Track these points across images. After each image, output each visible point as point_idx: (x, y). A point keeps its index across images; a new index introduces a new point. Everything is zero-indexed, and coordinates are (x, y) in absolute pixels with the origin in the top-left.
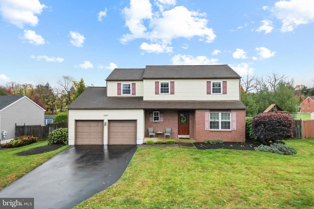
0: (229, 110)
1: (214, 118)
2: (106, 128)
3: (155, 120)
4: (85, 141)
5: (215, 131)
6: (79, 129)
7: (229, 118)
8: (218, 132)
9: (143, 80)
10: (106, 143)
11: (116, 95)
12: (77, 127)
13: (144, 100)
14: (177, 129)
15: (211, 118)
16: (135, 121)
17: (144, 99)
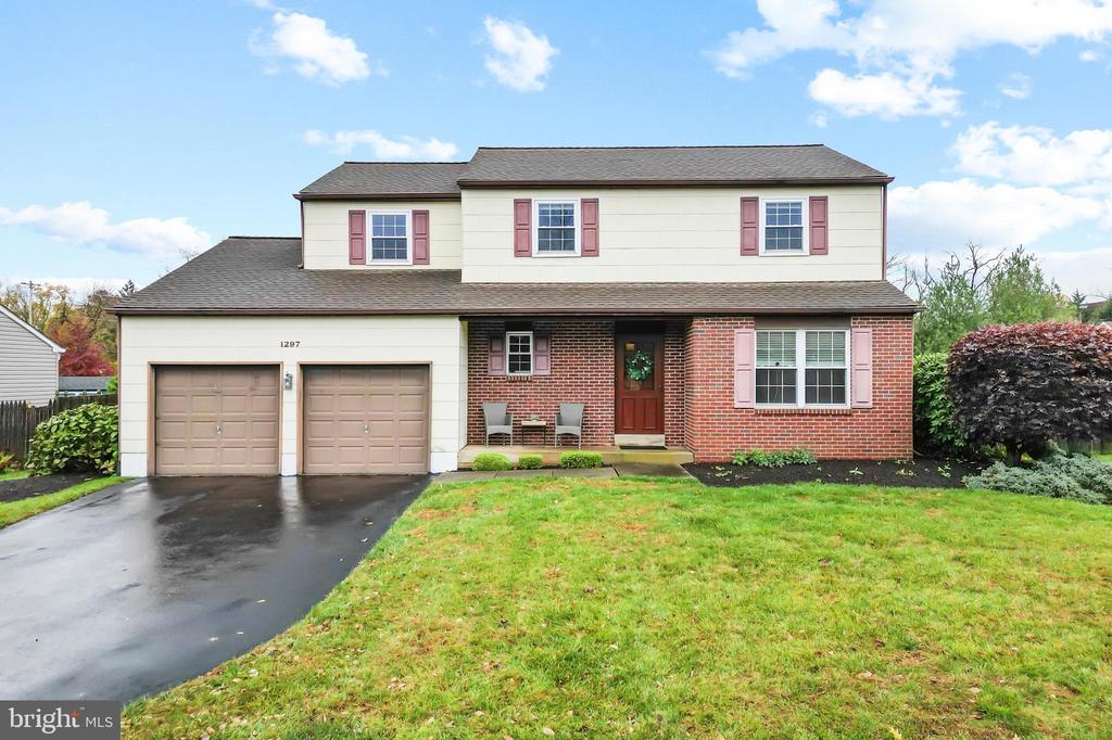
0: (841, 317)
1: (776, 355)
2: (290, 402)
3: (512, 369)
4: (195, 460)
5: (779, 414)
6: (170, 406)
7: (840, 354)
8: (790, 414)
9: (457, 199)
10: (289, 466)
11: (342, 263)
12: (160, 398)
13: (463, 281)
14: (611, 410)
15: (761, 354)
16: (422, 369)
17: (465, 279)
